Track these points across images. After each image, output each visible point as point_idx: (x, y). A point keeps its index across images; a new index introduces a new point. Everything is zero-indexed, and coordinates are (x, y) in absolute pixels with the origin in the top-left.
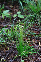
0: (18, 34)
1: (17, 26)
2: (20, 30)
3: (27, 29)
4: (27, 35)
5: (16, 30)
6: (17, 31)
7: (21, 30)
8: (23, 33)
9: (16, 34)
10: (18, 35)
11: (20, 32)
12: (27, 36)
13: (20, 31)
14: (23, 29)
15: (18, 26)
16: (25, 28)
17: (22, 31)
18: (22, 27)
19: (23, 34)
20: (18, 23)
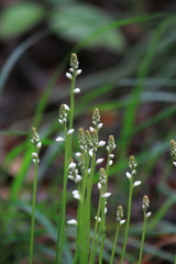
0: (52, 233)
1: (38, 139)
2: (72, 185)
3: (155, 172)
4: (152, 239)
5: (28, 186)
6: (43, 196)
7: (88, 185)
8: (111, 216)
9: (22, 227)
10: (50, 243)
11: (73, 206)
12: (153, 250)
13: (76, 194)
14: (104, 175)
15: (53, 136)
16: (133, 162)
17: (95, 196)
18: (102, 152)
19: (109, 235)
20: (53, 109)
